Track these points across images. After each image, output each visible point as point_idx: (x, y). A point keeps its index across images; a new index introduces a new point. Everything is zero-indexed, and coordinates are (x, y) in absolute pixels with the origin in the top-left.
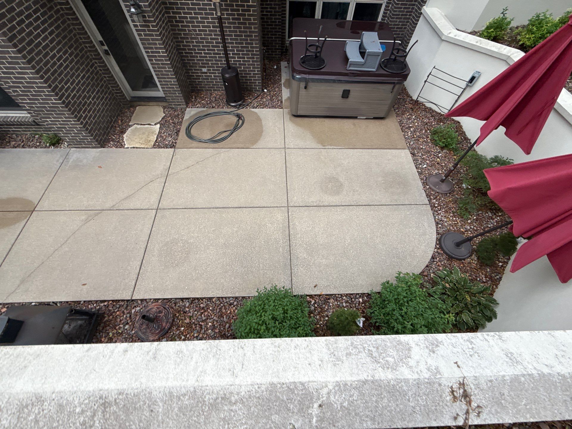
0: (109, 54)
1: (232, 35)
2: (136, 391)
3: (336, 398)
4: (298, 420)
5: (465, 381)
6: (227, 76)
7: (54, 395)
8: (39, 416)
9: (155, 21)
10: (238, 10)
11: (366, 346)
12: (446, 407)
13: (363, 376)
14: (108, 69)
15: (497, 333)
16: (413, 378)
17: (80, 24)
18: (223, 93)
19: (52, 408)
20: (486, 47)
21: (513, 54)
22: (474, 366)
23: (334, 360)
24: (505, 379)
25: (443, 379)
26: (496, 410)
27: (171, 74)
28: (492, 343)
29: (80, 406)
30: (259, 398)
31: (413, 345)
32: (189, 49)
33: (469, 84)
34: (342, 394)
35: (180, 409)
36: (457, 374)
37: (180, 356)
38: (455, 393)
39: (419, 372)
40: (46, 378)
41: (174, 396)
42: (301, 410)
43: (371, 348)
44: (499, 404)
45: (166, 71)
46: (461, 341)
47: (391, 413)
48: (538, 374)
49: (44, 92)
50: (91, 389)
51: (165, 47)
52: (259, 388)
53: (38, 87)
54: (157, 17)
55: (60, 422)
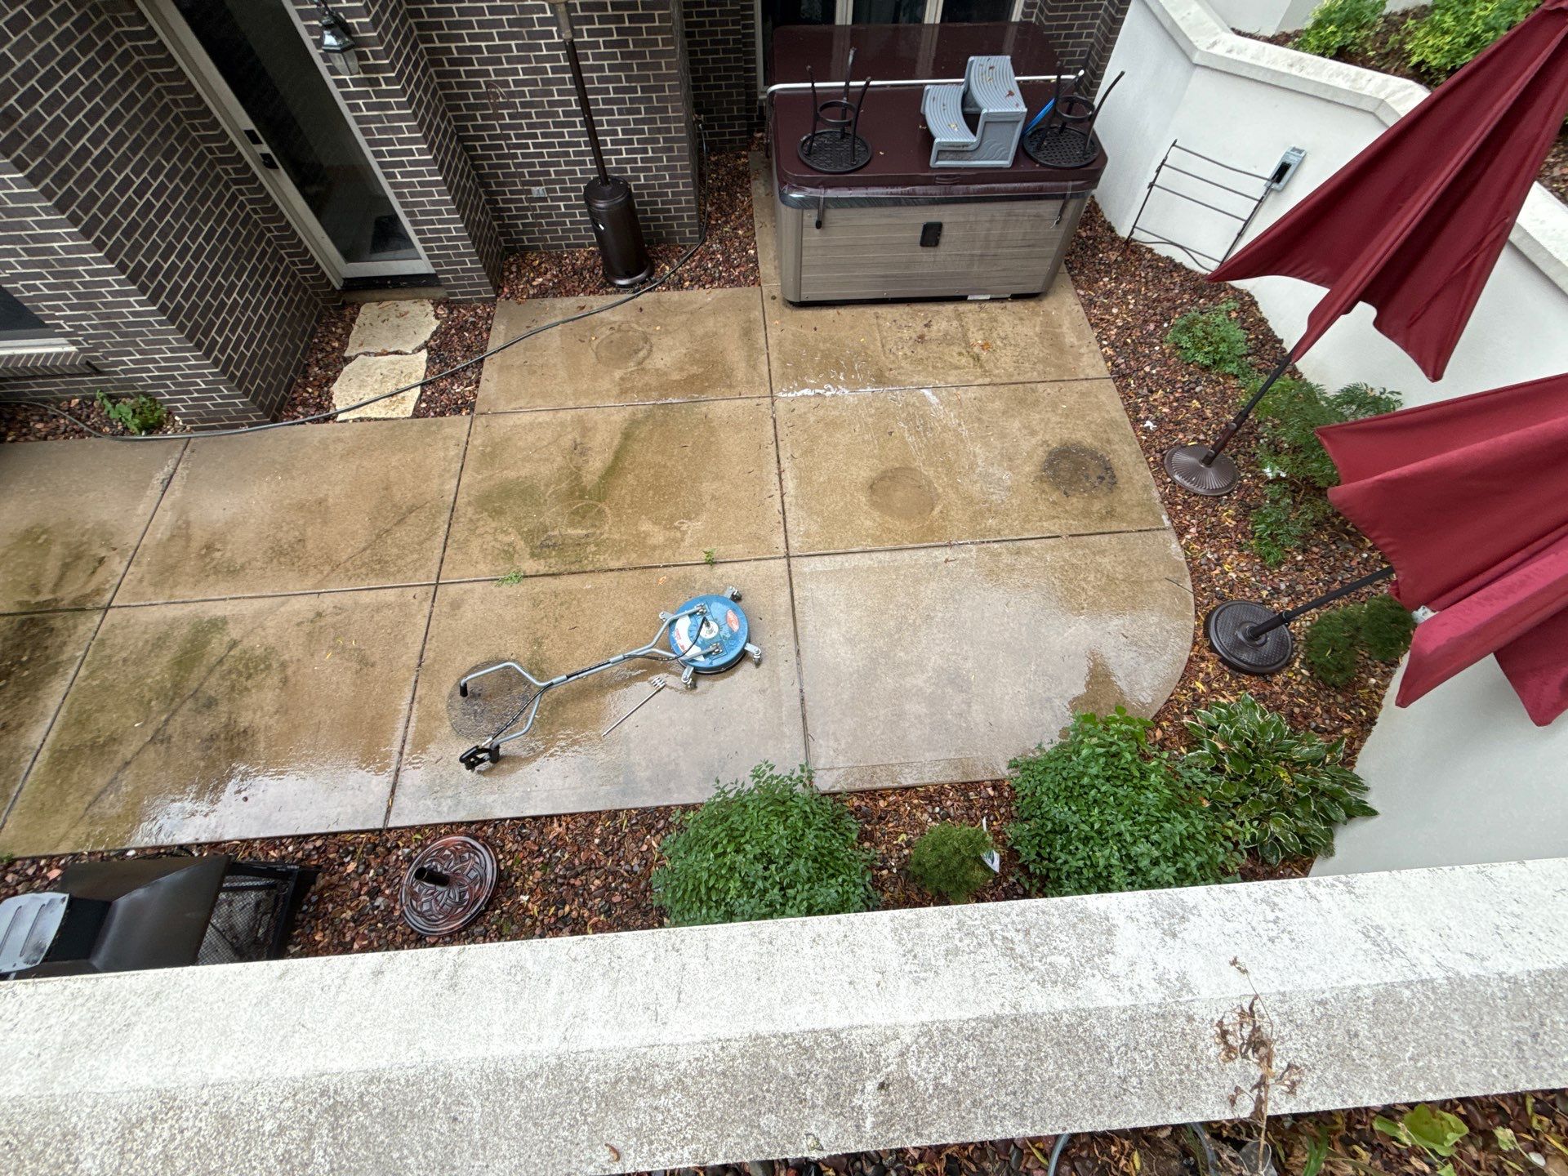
0: (274, 167)
1: (607, 91)
2: (411, 1072)
3: (923, 1065)
4: (827, 1124)
5: (1258, 1006)
6: (601, 204)
7: (206, 1091)
8: (172, 1146)
9: (392, 67)
10: (620, 19)
11: (998, 927)
12: (1207, 1075)
13: (991, 1007)
14: (275, 206)
15: (1343, 878)
16: (1121, 1004)
17: (190, 87)
18: (593, 253)
19: (203, 1125)
20: (1317, 79)
21: (1393, 93)
22: (1280, 966)
23: (914, 968)
24: (1360, 994)
25: (1197, 1004)
26: (1336, 1076)
27: (448, 212)
28: (1327, 902)
29: (273, 1116)
30: (724, 1073)
31: (1119, 919)
32: (491, 137)
33: (1275, 186)
34: (937, 1055)
35: (526, 1111)
36: (1237, 989)
37: (519, 978)
38: (1230, 1039)
39: (1136, 989)
40: (181, 1051)
41: (508, 1079)
42: (833, 1100)
43: (1011, 934)
44: (1344, 1059)
45: (433, 203)
46: (1246, 901)
47: (1064, 1096)
48: (1448, 978)
49: (107, 284)
50: (298, 1074)
51: (425, 137)
52: (723, 1048)
53: (91, 273)
54: (399, 53)
55: (228, 1158)
